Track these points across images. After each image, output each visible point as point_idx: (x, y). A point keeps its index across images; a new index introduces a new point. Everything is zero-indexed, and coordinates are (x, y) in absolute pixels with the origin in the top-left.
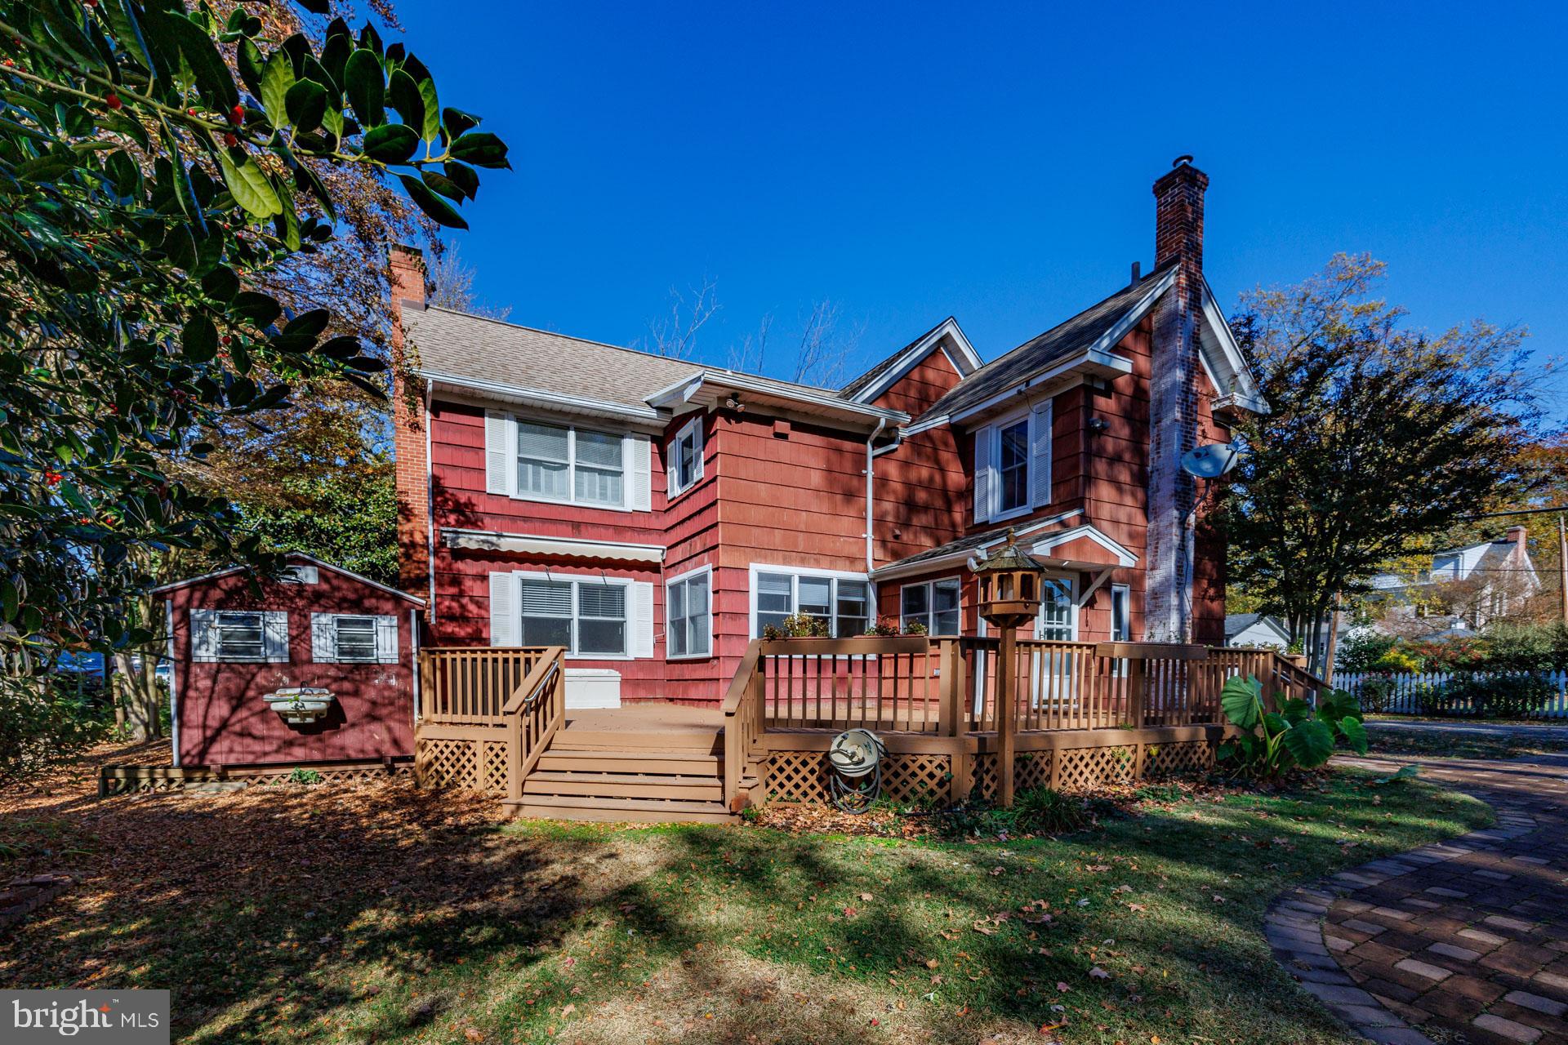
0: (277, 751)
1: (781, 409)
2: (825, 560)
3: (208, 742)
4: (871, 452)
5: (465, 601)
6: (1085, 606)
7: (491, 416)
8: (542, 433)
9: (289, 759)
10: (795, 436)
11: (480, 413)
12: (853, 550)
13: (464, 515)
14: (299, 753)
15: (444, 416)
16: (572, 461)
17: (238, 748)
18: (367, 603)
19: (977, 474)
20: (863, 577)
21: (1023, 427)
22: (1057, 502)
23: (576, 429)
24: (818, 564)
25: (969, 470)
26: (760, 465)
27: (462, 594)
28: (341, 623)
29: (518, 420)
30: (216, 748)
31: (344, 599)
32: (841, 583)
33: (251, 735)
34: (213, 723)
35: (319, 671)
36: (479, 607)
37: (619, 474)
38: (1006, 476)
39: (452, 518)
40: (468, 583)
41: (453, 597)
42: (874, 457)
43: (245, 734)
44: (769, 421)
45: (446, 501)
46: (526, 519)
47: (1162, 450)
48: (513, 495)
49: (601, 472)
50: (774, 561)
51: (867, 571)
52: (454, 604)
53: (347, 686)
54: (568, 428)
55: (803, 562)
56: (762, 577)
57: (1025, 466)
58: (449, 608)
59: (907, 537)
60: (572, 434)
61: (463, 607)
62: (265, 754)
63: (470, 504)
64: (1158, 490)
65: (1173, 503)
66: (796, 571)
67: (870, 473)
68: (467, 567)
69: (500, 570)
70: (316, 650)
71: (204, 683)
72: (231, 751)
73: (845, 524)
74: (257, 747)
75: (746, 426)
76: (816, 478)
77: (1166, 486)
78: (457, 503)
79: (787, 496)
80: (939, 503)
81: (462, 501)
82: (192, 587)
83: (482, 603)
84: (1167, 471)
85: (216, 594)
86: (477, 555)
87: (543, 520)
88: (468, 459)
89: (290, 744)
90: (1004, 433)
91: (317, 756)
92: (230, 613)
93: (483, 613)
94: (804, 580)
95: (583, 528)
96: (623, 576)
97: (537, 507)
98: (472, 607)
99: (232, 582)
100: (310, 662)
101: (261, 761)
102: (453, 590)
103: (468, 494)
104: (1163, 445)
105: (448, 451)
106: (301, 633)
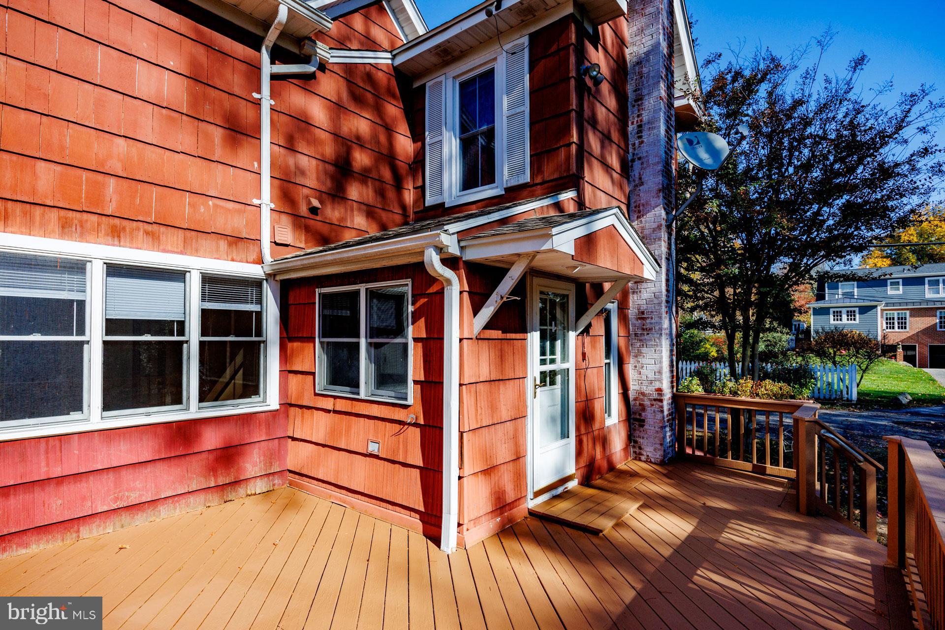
4: (267, 68)
6: (582, 333)
12: (236, 224)
19: (428, 140)
20: (255, 271)
21: (488, 77)
22: (538, 180)
24: (153, 242)
25: (418, 134)
32: (208, 280)
38: (467, 145)
42: (274, 77)
47: (645, 134)
51: (260, 261)
57: (493, 129)
59: (333, 213)
64: (642, 184)
65: (661, 200)
66: (98, 252)
67: (266, 100)
77: (653, 180)
84: (652, 160)
90: (463, 86)
94: (114, 270)
104: (646, 128)
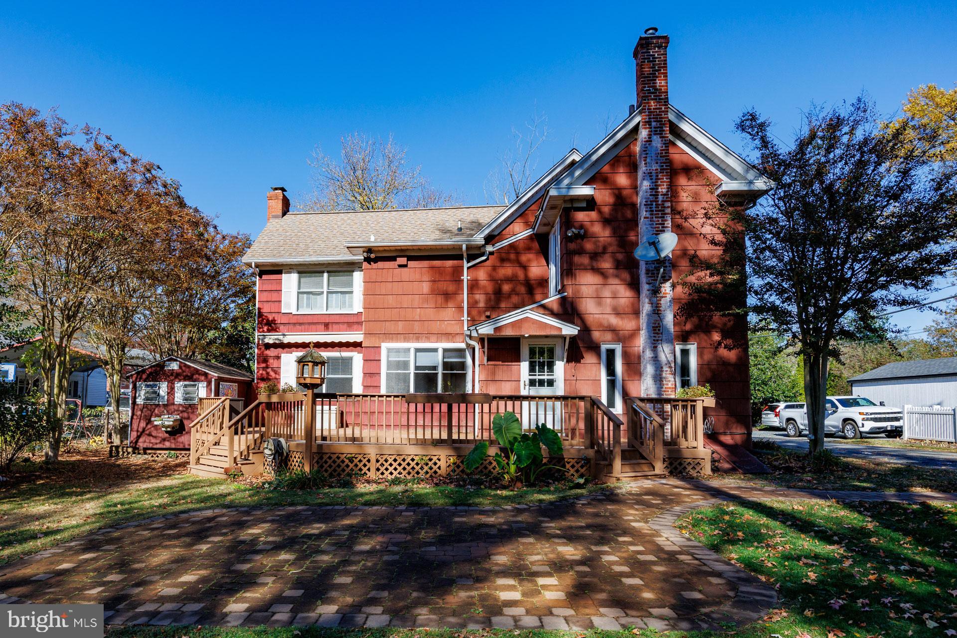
0: (160, 443)
1: (402, 250)
2: (434, 337)
3: (139, 437)
4: (466, 265)
5: (269, 370)
7: (286, 273)
8: (310, 277)
9: (164, 447)
10: (411, 264)
11: (280, 272)
12: (454, 329)
13: (271, 326)
14: (167, 444)
15: (264, 277)
16: (325, 290)
17: (147, 441)
18: (195, 377)
20: (461, 346)
23: (328, 272)
24: (428, 340)
26: (389, 285)
27: (267, 367)
28: (186, 386)
29: (299, 273)
30: (141, 440)
31: (187, 376)
32: (445, 350)
33: (152, 435)
34: (140, 430)
35: (176, 408)
36: (276, 373)
37: (351, 292)
38: (556, 268)
39: (265, 328)
40: (271, 361)
41: (264, 369)
42: (469, 267)
43: (150, 435)
44: (393, 259)
45: (263, 319)
46: (301, 324)
48: (295, 312)
49: (342, 293)
50: (397, 341)
51: (464, 341)
52: (264, 372)
53: (185, 415)
54: (323, 272)
55: (418, 339)
56: (389, 350)
58: (262, 374)
60: (326, 275)
61: (268, 373)
62: (156, 444)
63: (274, 321)
66: (413, 345)
67: (465, 277)
68: (271, 352)
69: (287, 353)
70: (176, 399)
71: (139, 413)
72: (145, 442)
73: (449, 313)
74: (153, 440)
75: (380, 264)
76: (426, 287)
78: (268, 320)
79: (406, 301)
80: (522, 289)
81: (270, 319)
82: (138, 373)
83: (277, 372)
85: (144, 376)
86: (275, 346)
87: (309, 324)
88: (274, 297)
89: (164, 440)
91: (173, 446)
92: (149, 383)
93: (277, 376)
94: (418, 350)
95: (330, 326)
96: (352, 351)
97: (306, 317)
98: (272, 374)
99: (150, 370)
100: (173, 404)
101: (155, 447)
102: (264, 365)
103: (274, 315)
105: (265, 294)
106: (171, 391)
